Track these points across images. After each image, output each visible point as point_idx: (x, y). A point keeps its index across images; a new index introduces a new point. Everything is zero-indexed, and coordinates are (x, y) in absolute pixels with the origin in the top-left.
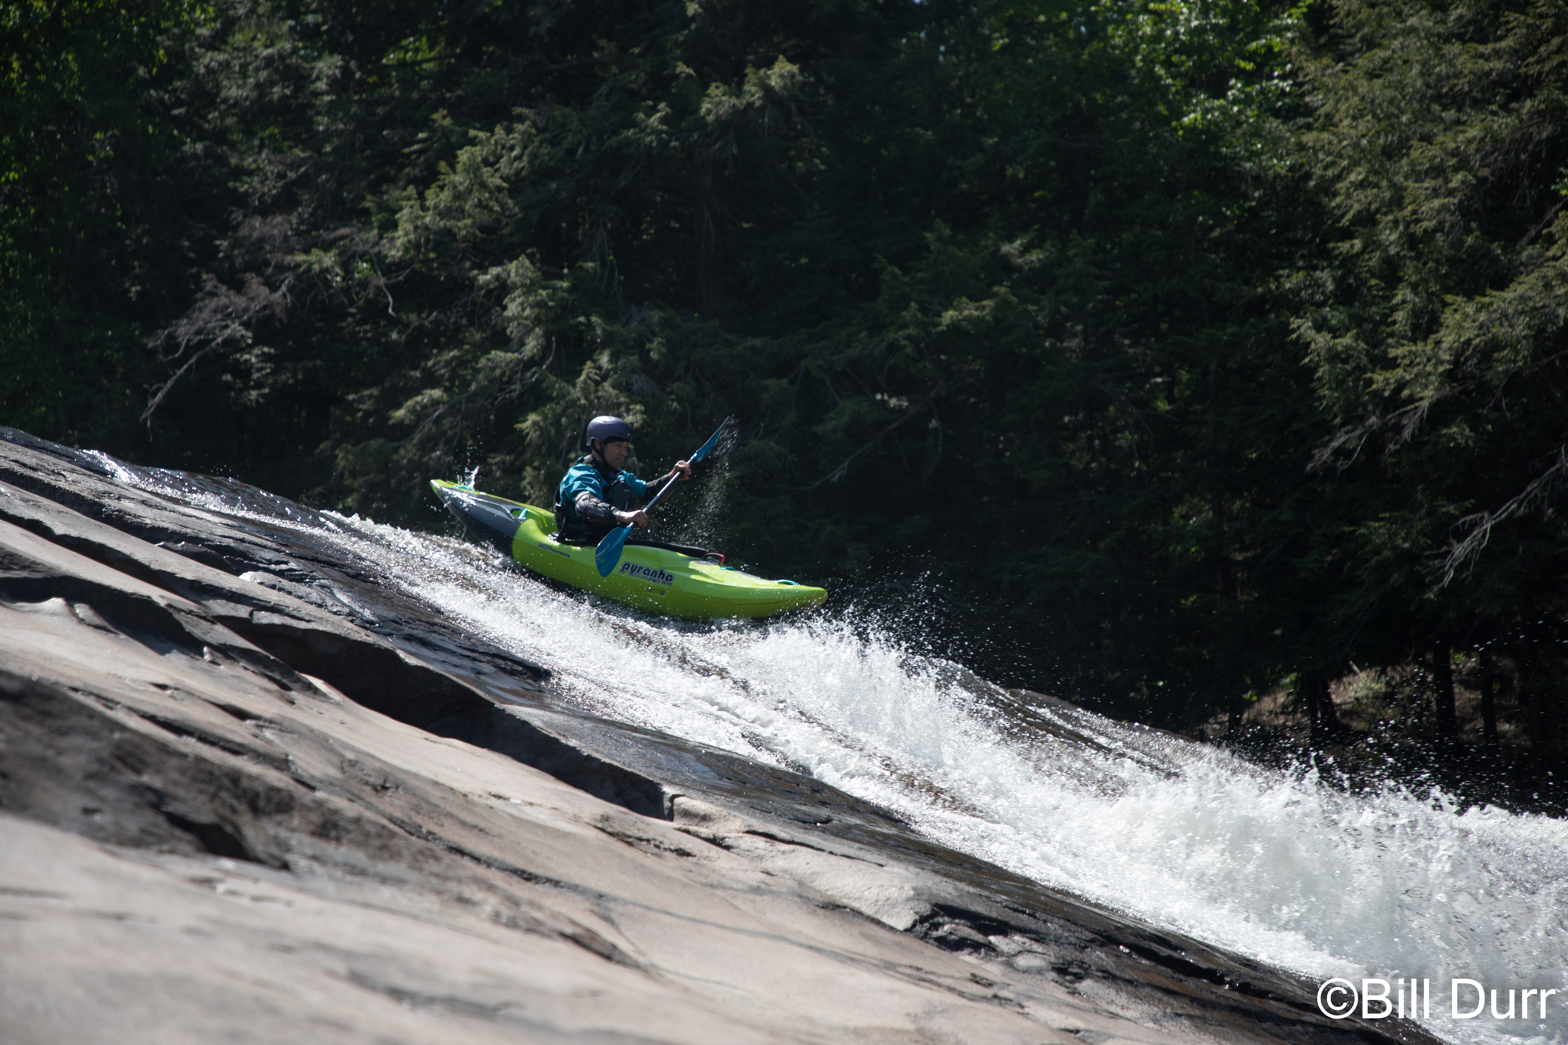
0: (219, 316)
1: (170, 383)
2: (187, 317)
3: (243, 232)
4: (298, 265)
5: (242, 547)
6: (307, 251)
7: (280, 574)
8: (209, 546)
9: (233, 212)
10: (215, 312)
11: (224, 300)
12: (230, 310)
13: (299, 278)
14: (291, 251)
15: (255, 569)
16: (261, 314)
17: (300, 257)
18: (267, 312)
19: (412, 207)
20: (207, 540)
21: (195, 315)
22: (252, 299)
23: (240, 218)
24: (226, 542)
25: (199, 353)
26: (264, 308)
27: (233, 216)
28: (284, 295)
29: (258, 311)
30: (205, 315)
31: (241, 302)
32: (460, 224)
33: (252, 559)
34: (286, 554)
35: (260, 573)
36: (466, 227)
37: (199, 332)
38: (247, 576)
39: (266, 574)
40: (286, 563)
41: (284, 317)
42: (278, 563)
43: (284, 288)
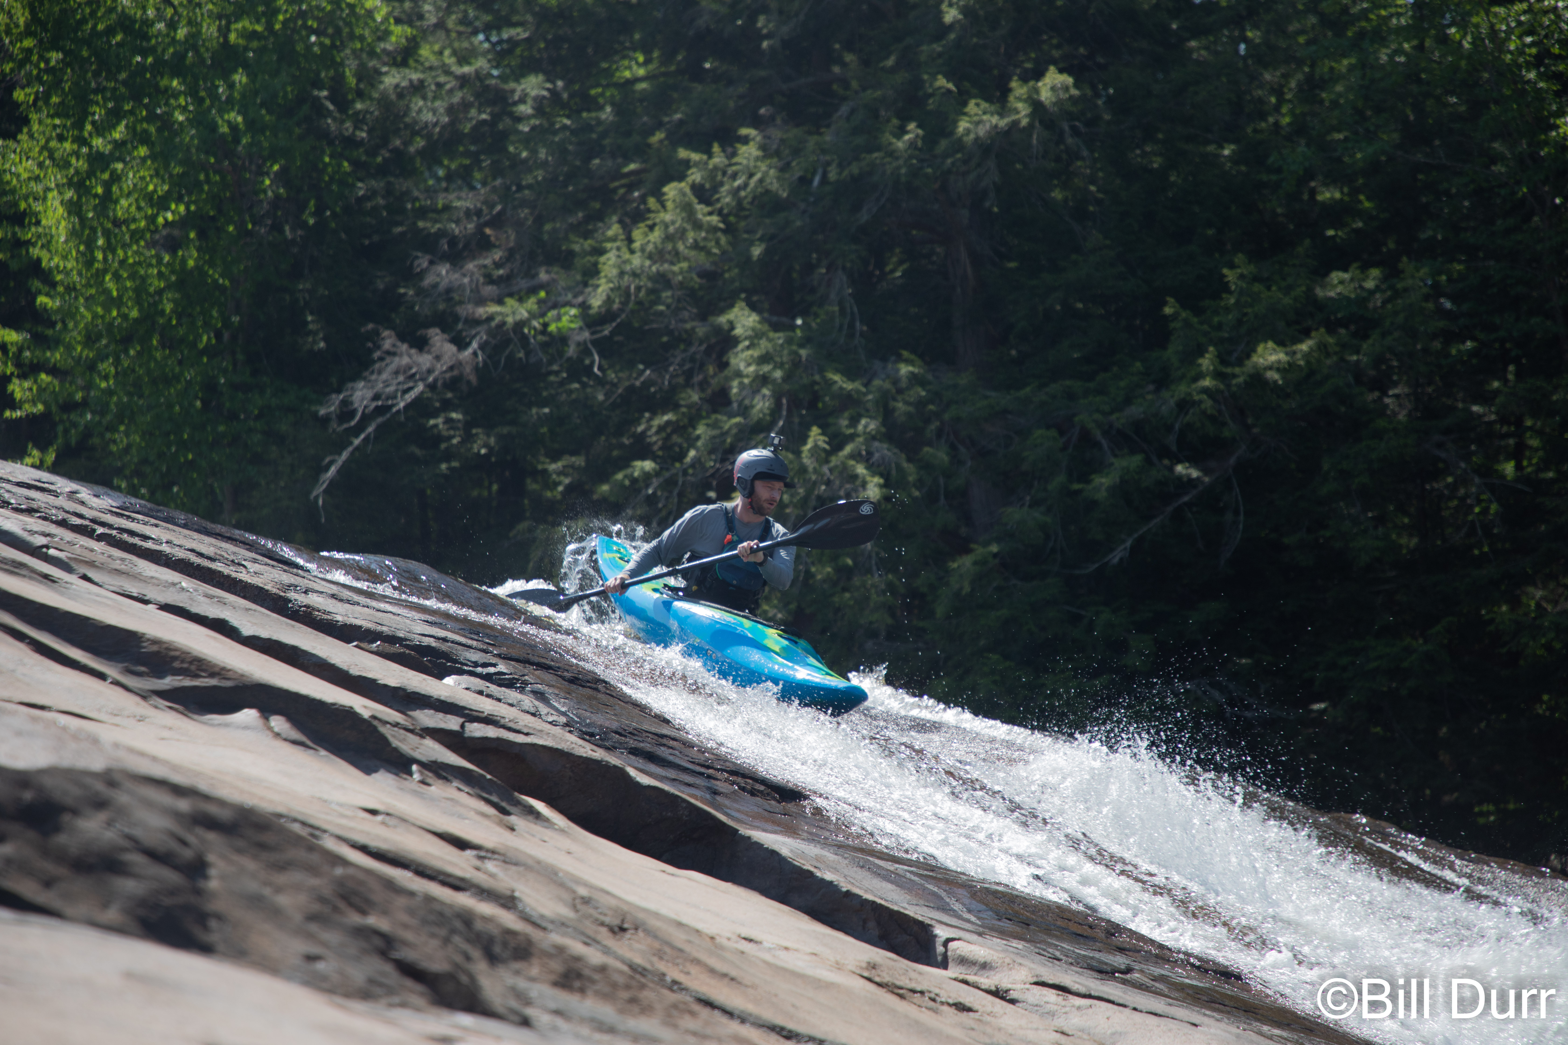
0: (401, 378)
1: (345, 455)
2: (365, 379)
3: (428, 281)
4: (490, 318)
5: (444, 647)
6: (500, 302)
7: (488, 678)
8: (407, 647)
9: (417, 257)
10: (397, 373)
11: (405, 360)
12: (414, 370)
13: (490, 333)
14: (481, 301)
15: (460, 672)
16: (448, 375)
17: (493, 309)
18: (456, 372)
19: (618, 249)
20: (406, 640)
21: (374, 377)
22: (438, 358)
23: (425, 265)
24: (427, 641)
25: (380, 420)
26: (451, 368)
27: (416, 263)
28: (475, 354)
29: (445, 372)
30: (384, 376)
31: (425, 360)
32: (676, 268)
33: (456, 661)
34: (494, 655)
35: (465, 677)
36: (681, 272)
37: (376, 397)
38: (449, 680)
39: (472, 679)
40: (494, 665)
41: (473, 379)
42: (485, 665)
43: (475, 345)
